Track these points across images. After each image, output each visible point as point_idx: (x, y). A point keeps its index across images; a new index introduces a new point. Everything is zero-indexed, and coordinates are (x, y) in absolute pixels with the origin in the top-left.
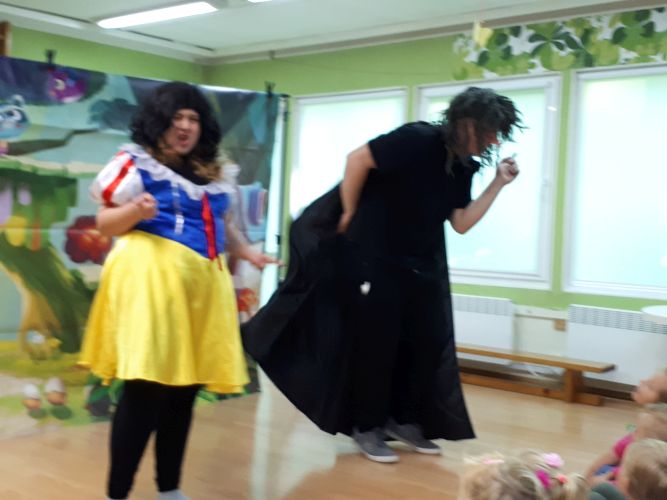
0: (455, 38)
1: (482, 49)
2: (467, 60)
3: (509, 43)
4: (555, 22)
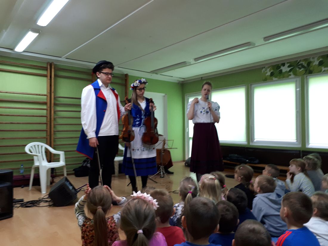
0: (262, 68)
1: (272, 71)
2: (267, 75)
3: (281, 69)
4: (297, 61)
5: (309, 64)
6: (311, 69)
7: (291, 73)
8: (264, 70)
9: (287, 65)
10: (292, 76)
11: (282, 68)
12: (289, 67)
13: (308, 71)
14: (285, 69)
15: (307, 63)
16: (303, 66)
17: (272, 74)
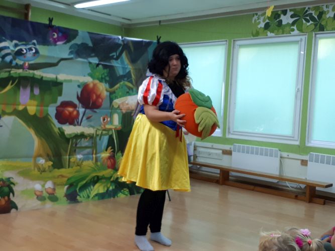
0: (253, 15)
1: (267, 21)
2: (259, 26)
3: (280, 19)
4: (305, 8)
5: (321, 14)
6: (323, 23)
7: (295, 27)
8: (256, 17)
9: (289, 14)
10: (296, 32)
11: (282, 17)
12: (292, 17)
13: (318, 26)
14: (286, 19)
15: (318, 13)
16: (313, 19)
17: (267, 26)
